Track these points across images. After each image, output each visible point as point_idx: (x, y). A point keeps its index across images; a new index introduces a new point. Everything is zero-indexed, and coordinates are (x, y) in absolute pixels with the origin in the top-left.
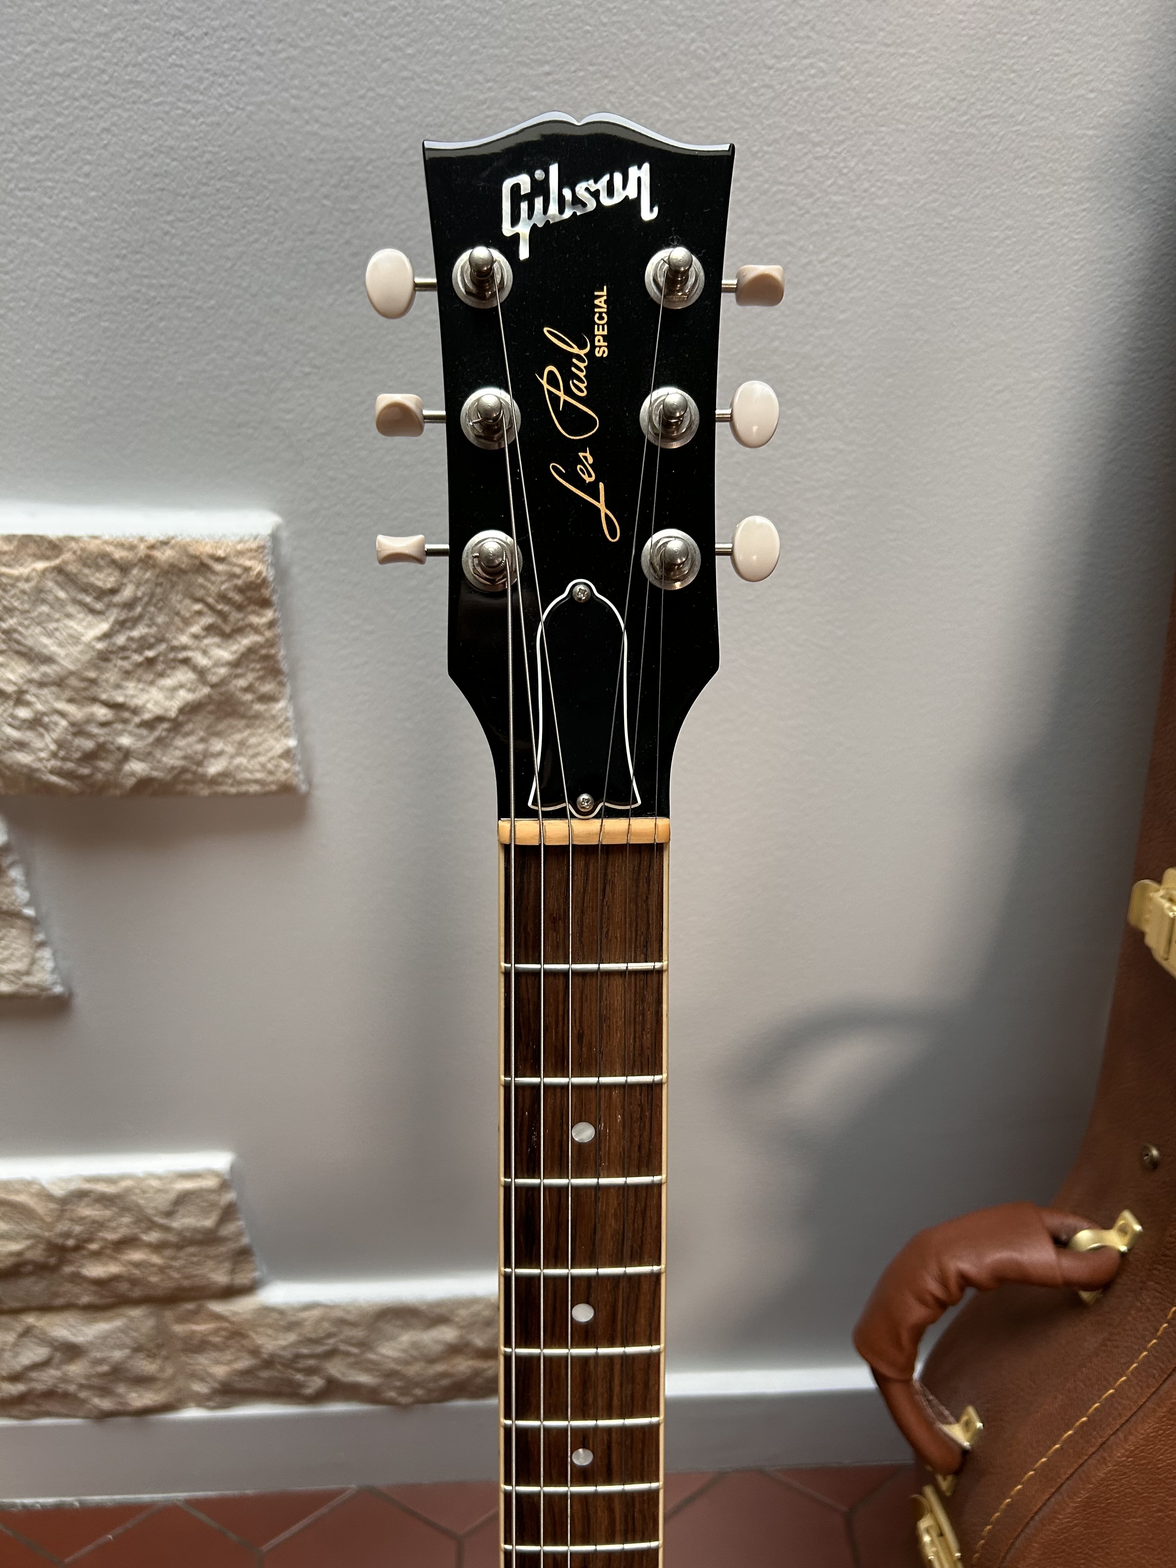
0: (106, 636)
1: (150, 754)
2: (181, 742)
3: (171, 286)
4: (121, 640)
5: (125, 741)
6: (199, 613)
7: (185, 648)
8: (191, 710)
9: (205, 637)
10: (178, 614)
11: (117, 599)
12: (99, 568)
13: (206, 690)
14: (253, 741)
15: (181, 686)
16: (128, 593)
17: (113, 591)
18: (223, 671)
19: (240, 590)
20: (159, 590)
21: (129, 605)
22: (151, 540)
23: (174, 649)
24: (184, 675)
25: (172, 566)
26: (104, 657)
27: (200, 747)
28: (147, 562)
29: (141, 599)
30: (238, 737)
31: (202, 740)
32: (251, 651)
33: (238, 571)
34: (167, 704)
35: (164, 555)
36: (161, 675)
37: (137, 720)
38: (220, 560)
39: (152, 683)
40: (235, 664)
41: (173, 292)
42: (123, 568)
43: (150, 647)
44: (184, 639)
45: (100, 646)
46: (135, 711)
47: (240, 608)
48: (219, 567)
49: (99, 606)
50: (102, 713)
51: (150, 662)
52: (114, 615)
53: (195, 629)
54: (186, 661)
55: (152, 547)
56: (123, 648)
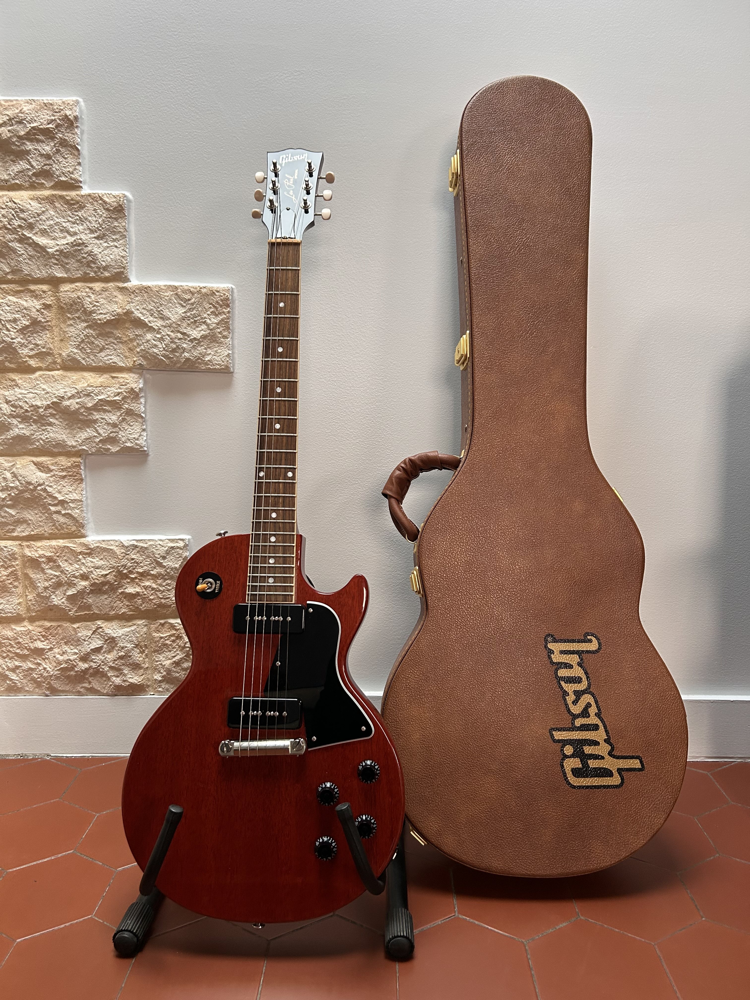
0: (185, 312)
1: (190, 350)
2: (199, 349)
3: (216, 227)
4: (188, 314)
5: (185, 346)
6: (210, 308)
7: (205, 318)
8: (204, 337)
9: (211, 315)
10: (205, 308)
11: (190, 302)
12: (187, 294)
13: (208, 331)
14: (219, 351)
15: (202, 330)
16: (193, 301)
17: (189, 300)
18: (214, 325)
19: (222, 300)
20: (201, 300)
21: (192, 304)
22: (201, 287)
23: (202, 318)
24: (204, 327)
25: (205, 293)
26: (183, 319)
27: (205, 351)
28: (199, 292)
29: (196, 302)
30: (215, 349)
31: (205, 349)
32: (222, 320)
33: (222, 295)
34: (198, 335)
35: (204, 291)
36: (197, 327)
37: (189, 339)
38: (218, 292)
39: (194, 329)
40: (218, 324)
41: (216, 228)
42: (193, 293)
43: (196, 317)
44: (205, 315)
45: (183, 315)
46: (189, 336)
47: (221, 306)
48: (217, 294)
49: (185, 305)
50: (180, 335)
51: (195, 321)
52: (188, 307)
53: (209, 313)
54: (205, 323)
55: (201, 288)
56: (189, 317)
